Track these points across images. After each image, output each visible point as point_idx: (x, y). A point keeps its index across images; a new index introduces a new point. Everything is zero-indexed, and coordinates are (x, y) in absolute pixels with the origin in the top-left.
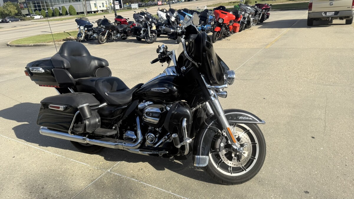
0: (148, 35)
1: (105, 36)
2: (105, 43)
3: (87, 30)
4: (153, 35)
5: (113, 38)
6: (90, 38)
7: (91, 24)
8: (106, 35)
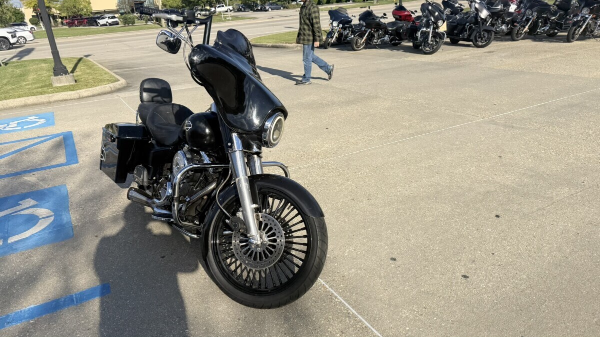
0: (428, 40)
1: (363, 38)
2: (362, 49)
3: (342, 27)
4: (436, 41)
5: (375, 42)
6: (344, 40)
7: (350, 18)
8: (365, 38)
